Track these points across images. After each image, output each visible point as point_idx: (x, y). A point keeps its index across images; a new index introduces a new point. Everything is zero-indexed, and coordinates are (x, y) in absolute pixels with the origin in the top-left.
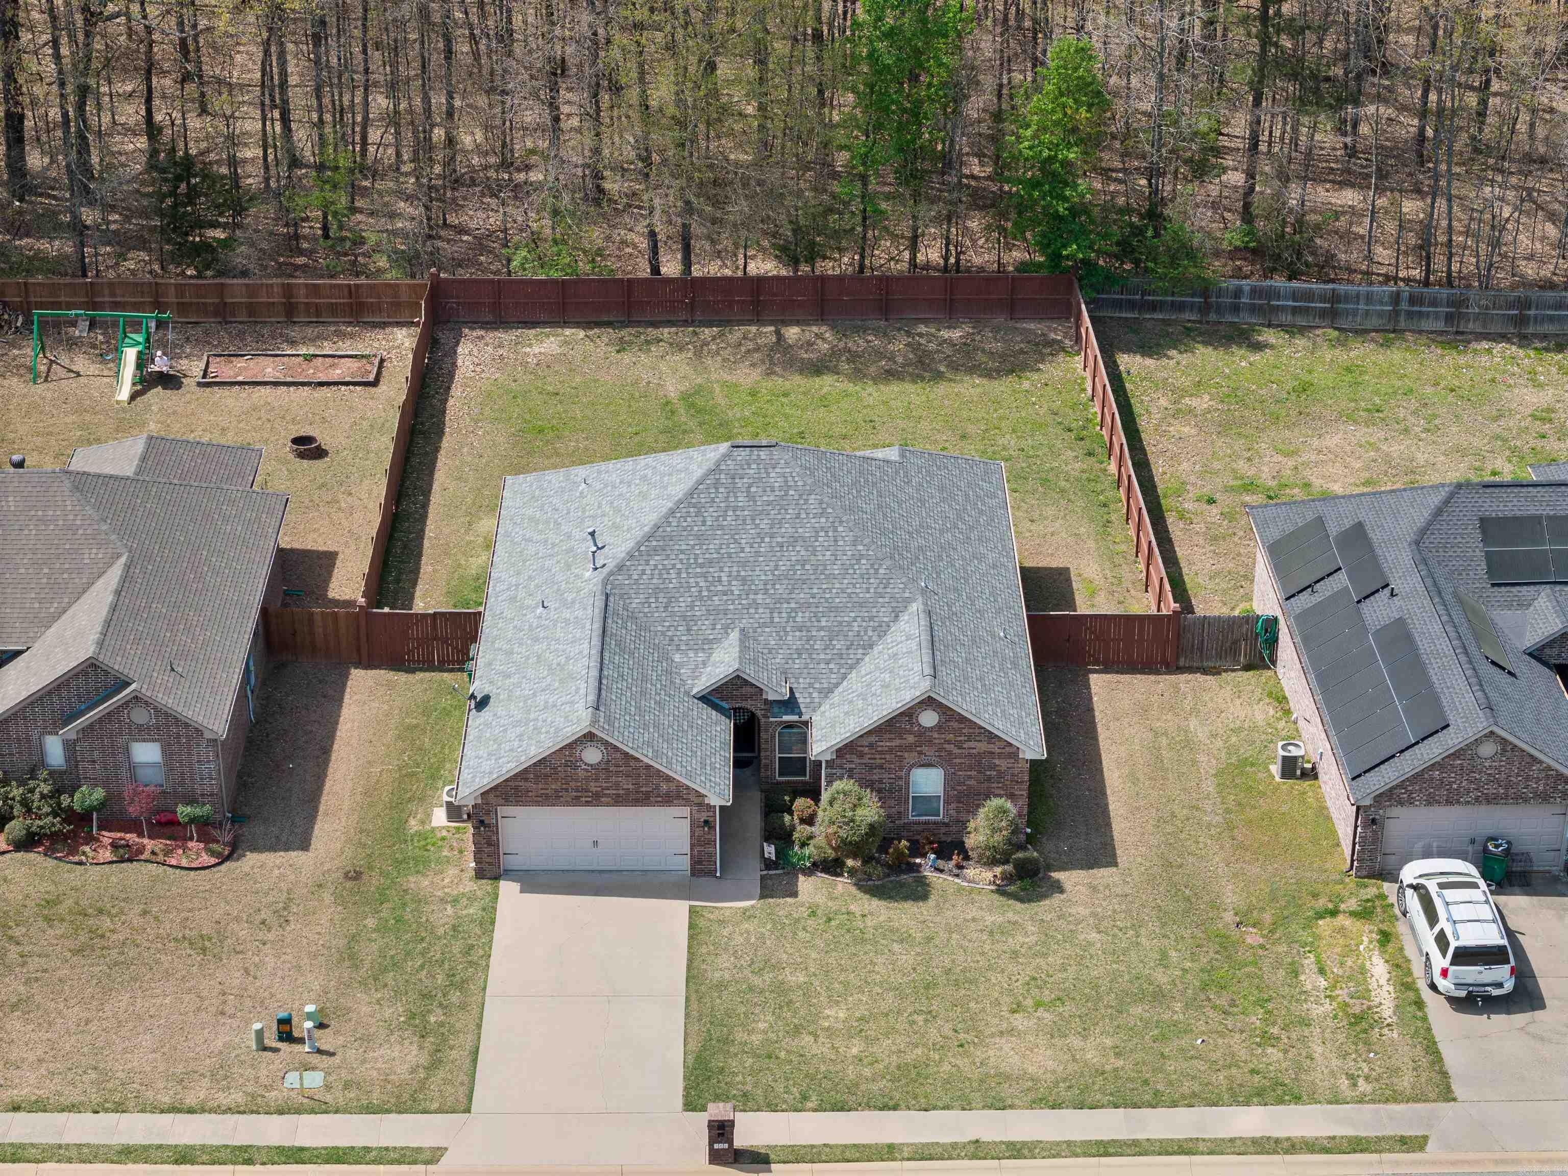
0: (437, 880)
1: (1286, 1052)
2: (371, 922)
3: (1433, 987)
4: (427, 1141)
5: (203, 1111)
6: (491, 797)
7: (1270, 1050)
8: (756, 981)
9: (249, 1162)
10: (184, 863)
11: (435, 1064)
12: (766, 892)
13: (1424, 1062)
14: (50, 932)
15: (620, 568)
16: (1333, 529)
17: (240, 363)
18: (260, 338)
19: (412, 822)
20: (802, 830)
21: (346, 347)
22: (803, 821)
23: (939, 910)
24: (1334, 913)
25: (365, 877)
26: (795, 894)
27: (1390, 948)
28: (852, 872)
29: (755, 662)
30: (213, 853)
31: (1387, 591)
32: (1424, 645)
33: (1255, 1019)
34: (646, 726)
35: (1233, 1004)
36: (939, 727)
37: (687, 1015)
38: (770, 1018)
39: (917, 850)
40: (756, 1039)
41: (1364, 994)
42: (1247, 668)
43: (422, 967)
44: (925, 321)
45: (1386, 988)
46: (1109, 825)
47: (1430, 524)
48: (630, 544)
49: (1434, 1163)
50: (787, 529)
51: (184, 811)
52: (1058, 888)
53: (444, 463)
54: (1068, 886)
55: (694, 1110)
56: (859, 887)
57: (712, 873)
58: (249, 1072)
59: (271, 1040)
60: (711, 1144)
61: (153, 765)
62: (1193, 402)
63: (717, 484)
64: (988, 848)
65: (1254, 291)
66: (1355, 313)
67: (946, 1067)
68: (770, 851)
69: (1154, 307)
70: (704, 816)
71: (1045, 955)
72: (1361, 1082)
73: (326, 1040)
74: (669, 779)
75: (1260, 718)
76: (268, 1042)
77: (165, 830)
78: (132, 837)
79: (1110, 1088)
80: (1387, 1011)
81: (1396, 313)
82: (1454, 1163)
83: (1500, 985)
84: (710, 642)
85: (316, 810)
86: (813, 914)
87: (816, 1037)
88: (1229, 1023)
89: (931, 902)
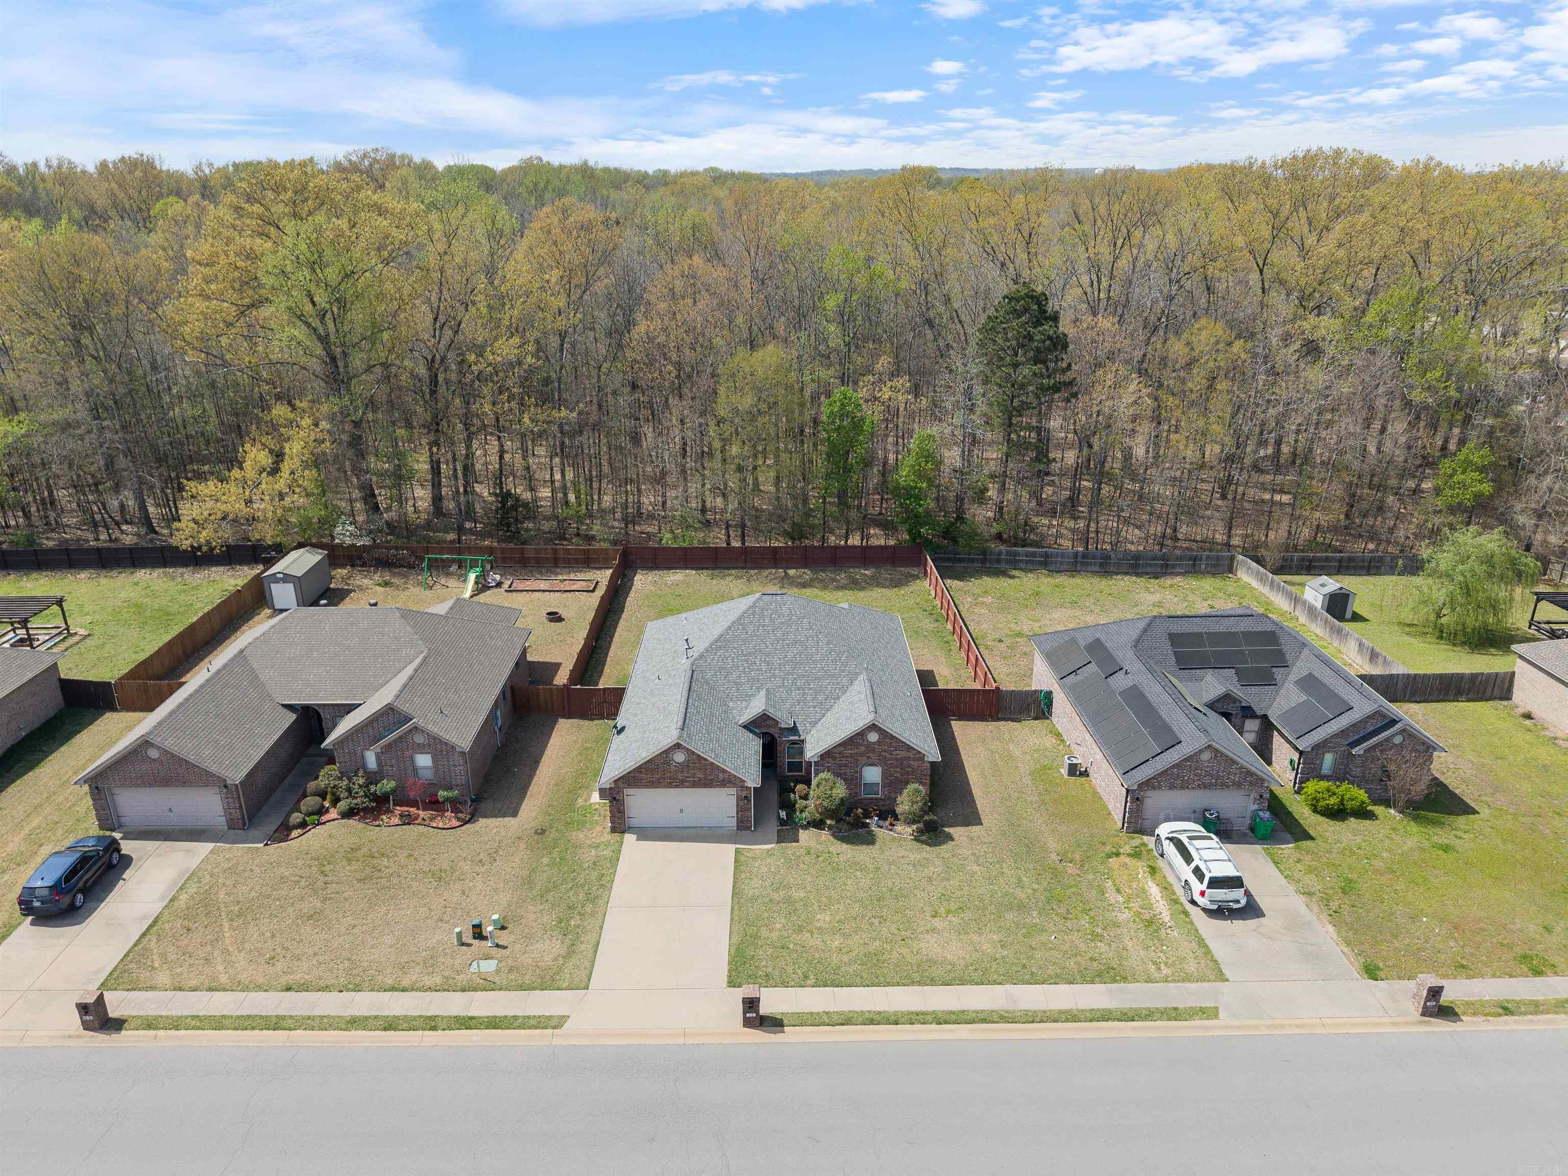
0: (589, 834)
1: (1110, 946)
2: (545, 860)
3: (1193, 902)
4: (555, 1011)
5: (412, 990)
6: (620, 784)
7: (1099, 944)
8: (775, 896)
9: (434, 1028)
10: (441, 825)
11: (570, 954)
12: (781, 839)
13: (1200, 952)
14: (348, 868)
15: (701, 656)
16: (1082, 643)
17: (529, 583)
18: (540, 573)
19: (580, 800)
20: (800, 803)
21: (581, 576)
22: (801, 798)
23: (882, 851)
24: (1118, 855)
25: (547, 833)
26: (797, 841)
27: (1157, 876)
28: (830, 827)
29: (775, 707)
30: (458, 819)
31: (1123, 672)
32: (1152, 699)
33: (1084, 921)
34: (711, 740)
35: (1068, 912)
36: (879, 742)
37: (732, 919)
38: (783, 921)
39: (867, 815)
40: (775, 935)
41: (1150, 907)
42: (1035, 719)
43: (571, 888)
44: (853, 567)
45: (1162, 902)
46: (974, 801)
47: (1141, 636)
48: (707, 645)
49: (1226, 1027)
50: (791, 636)
51: (442, 794)
52: (950, 838)
53: (622, 624)
54: (955, 836)
55: (734, 986)
56: (835, 837)
57: (749, 828)
58: (449, 961)
59: (468, 938)
60: (744, 1014)
61: (426, 768)
62: (984, 600)
63: (754, 613)
64: (910, 813)
65: (1007, 552)
66: (1056, 563)
67: (895, 955)
68: (783, 814)
69: (960, 560)
70: (744, 794)
71: (948, 880)
72: (1163, 966)
73: (503, 938)
74: (724, 771)
75: (1048, 745)
76: (465, 940)
77: (434, 806)
78: (413, 810)
79: (1002, 970)
80: (1166, 917)
81: (1076, 562)
82: (1239, 1027)
83: (1238, 902)
84: (747, 696)
85: (525, 793)
86: (809, 853)
87: (812, 933)
88: (1069, 924)
89: (877, 846)
